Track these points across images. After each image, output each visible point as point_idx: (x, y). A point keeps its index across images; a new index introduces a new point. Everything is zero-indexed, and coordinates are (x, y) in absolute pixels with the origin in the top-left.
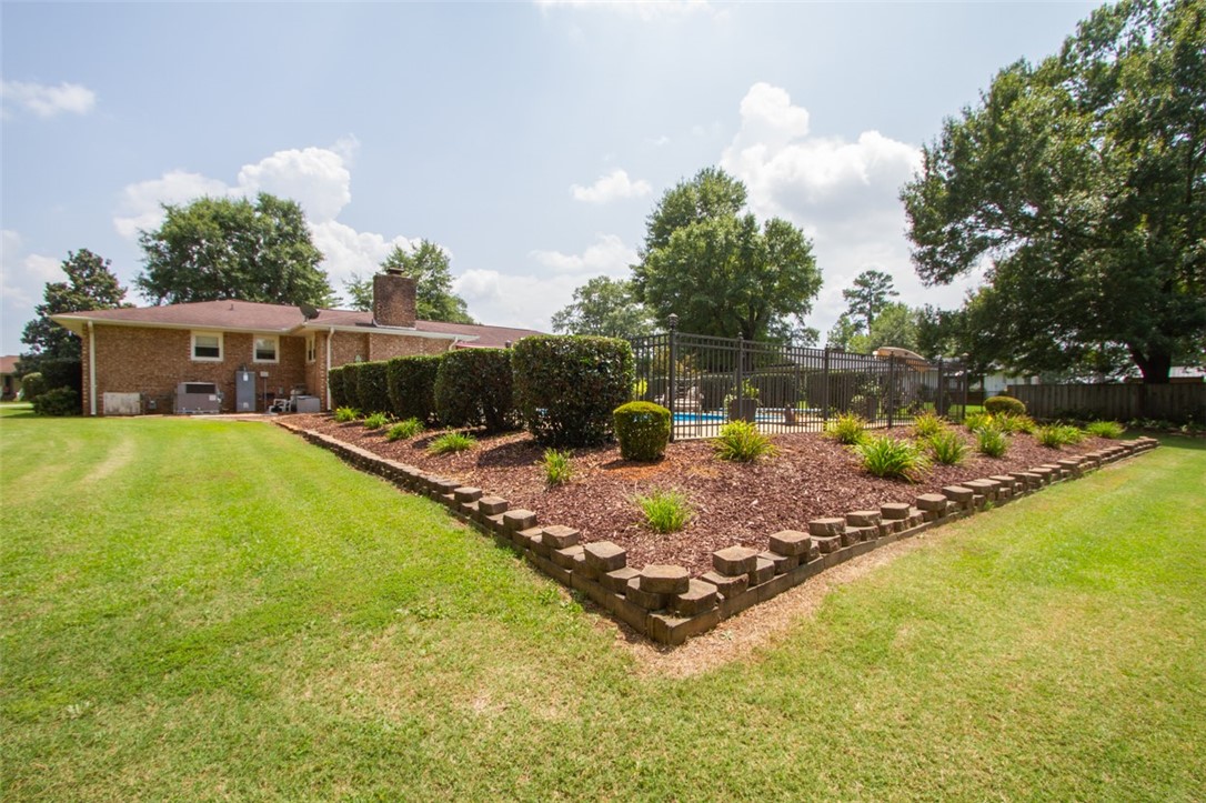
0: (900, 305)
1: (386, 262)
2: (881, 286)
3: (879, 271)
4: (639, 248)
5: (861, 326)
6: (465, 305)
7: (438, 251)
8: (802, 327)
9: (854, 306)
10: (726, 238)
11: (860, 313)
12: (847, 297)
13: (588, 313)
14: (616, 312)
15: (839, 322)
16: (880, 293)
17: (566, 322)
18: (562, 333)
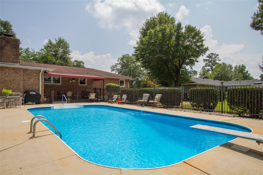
0: (223, 63)
1: (46, 45)
2: (215, 58)
3: (214, 53)
4: (137, 41)
5: (209, 70)
6: (83, 63)
7: (65, 42)
8: (192, 70)
9: (207, 64)
10: (170, 31)
11: (208, 66)
12: (204, 61)
13: (123, 66)
14: (131, 65)
15: (202, 69)
16: (215, 60)
17: (115, 69)
18: (114, 72)
